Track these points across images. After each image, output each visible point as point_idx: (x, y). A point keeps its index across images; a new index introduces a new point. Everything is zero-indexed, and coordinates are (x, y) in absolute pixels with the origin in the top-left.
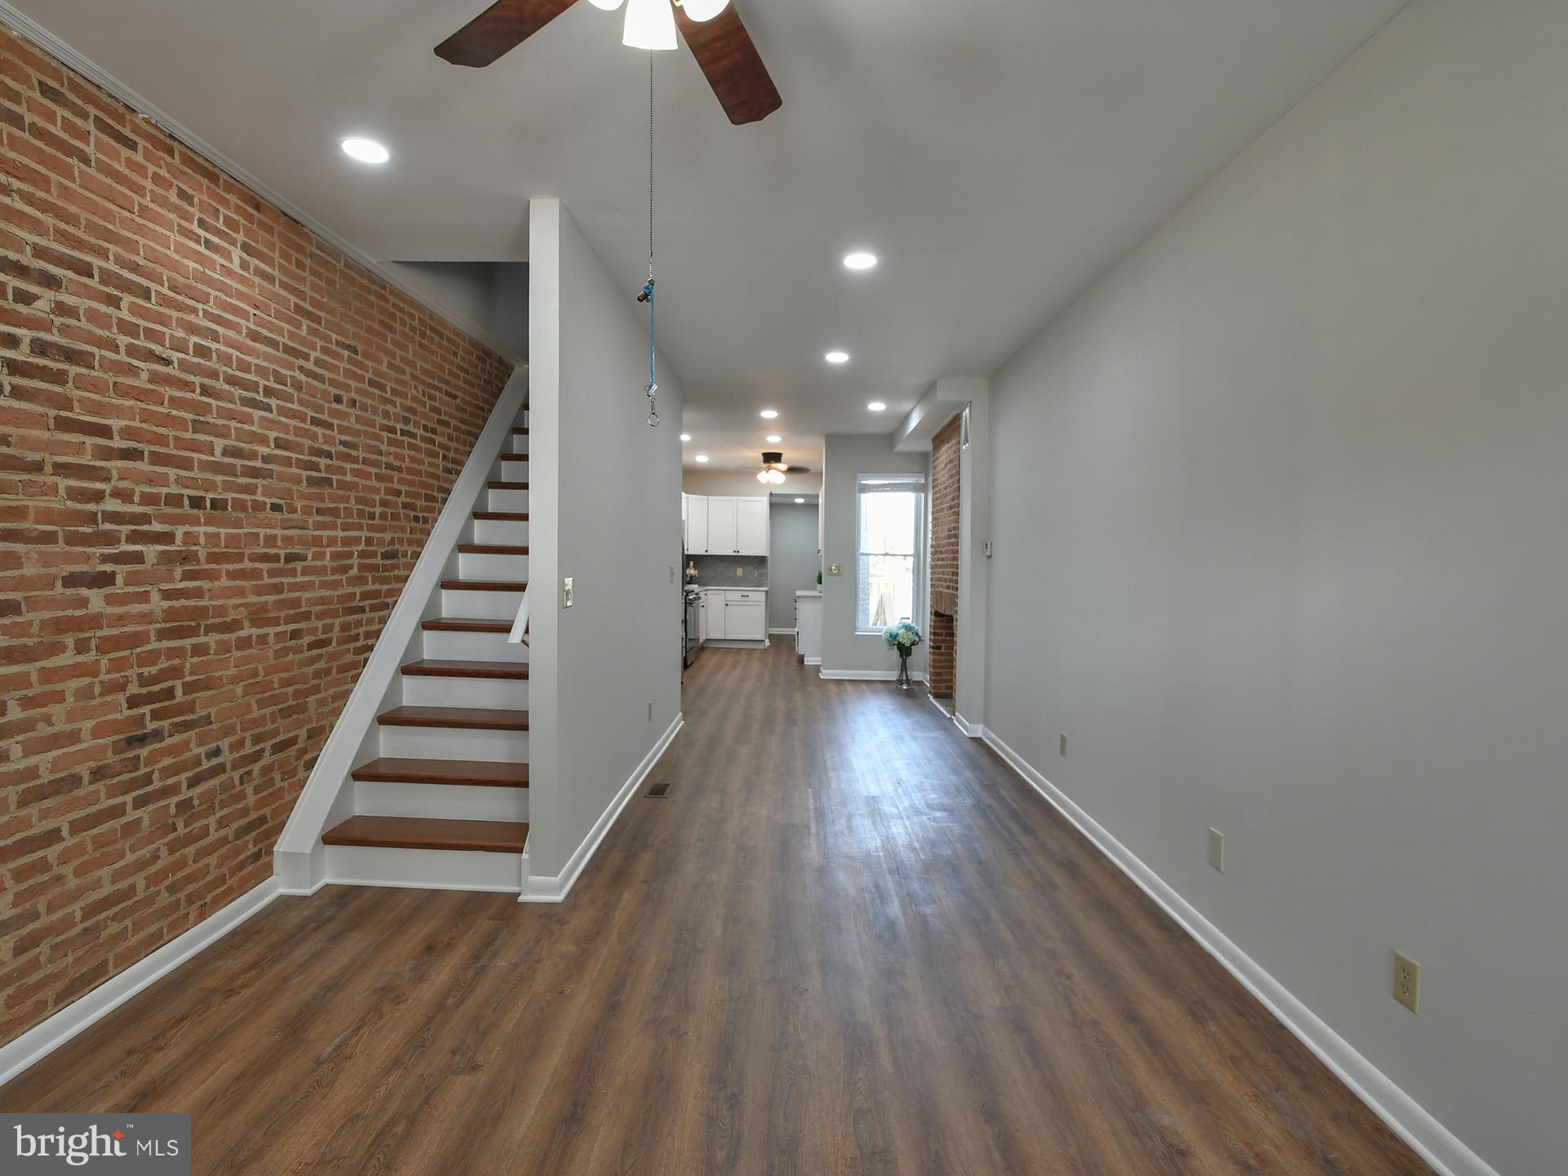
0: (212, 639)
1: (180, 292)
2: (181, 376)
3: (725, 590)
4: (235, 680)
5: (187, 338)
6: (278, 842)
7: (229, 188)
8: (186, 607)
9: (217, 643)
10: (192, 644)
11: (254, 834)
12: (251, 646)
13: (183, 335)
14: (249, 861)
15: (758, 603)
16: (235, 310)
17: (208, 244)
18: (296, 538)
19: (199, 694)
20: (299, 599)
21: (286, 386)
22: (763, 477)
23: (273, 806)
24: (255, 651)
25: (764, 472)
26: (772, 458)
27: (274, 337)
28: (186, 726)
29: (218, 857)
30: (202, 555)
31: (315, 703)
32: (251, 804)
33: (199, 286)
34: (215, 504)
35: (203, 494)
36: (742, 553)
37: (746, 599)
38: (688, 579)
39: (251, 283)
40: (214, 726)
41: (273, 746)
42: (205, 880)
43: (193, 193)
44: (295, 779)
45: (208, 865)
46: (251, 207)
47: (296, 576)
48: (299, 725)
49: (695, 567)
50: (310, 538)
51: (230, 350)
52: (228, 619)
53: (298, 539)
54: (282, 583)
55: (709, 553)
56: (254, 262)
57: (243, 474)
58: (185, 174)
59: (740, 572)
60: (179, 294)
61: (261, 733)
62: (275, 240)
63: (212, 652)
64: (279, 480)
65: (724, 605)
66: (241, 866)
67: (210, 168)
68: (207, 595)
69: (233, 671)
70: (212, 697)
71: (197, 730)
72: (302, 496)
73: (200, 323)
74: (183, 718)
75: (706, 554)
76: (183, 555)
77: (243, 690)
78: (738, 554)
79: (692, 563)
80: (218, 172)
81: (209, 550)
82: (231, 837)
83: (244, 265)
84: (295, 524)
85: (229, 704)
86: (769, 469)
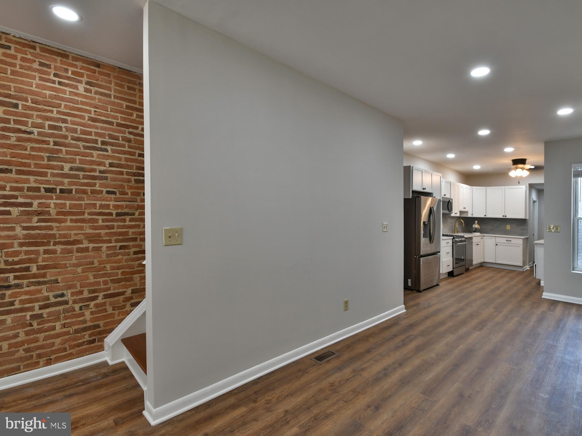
0: (59, 248)
1: (40, 104)
2: (39, 138)
3: (495, 237)
4: (77, 265)
5: (44, 122)
6: (108, 337)
7: (76, 59)
8: (39, 234)
9: (62, 249)
10: (44, 249)
11: (90, 332)
12: (89, 251)
13: (42, 121)
14: (86, 343)
15: (519, 245)
16: (79, 110)
17: (60, 83)
18: (125, 205)
19: (49, 270)
20: (128, 232)
21: (119, 140)
22: (513, 174)
23: (105, 321)
24: (91, 253)
25: (513, 171)
26: (518, 162)
27: (110, 120)
28: (39, 283)
29: (62, 340)
30: (53, 212)
31: (139, 278)
32: (88, 319)
33: (54, 101)
34: (62, 191)
35: (55, 187)
36: (508, 217)
37: (510, 242)
38: (474, 230)
39: (93, 98)
40: (60, 284)
41: (104, 295)
42: (51, 349)
43: (50, 63)
44: (124, 310)
45: (54, 343)
46: (93, 66)
47: (125, 222)
48: (127, 287)
49: (478, 223)
50: (136, 206)
51: (75, 127)
52: (71, 239)
53: (125, 206)
54: (114, 225)
55: (487, 217)
56: (94, 89)
57: (83, 178)
58: (43, 56)
59: (508, 227)
60: (40, 105)
61: (96, 289)
62: (112, 79)
63: (58, 253)
64: (111, 180)
65: (495, 245)
66: (79, 345)
67: (62, 52)
68: (55, 229)
69: (74, 261)
70: (59, 272)
71: (47, 285)
72: (131, 188)
73: (54, 116)
74: (37, 280)
75: (485, 217)
76: (38, 212)
77: (82, 270)
78: (505, 217)
79: (476, 222)
80: (68, 53)
81: (58, 210)
82: (71, 332)
83: (86, 90)
84: (126, 200)
85: (72, 275)
86: (517, 168)
